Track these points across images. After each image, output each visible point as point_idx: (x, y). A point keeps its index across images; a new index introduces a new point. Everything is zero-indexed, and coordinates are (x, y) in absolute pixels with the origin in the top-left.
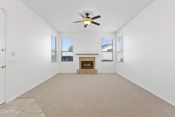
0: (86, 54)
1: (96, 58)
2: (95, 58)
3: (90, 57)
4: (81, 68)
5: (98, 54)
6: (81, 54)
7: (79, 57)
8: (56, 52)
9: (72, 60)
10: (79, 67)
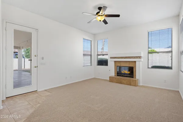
0: (122, 57)
1: (137, 63)
2: (135, 62)
3: (129, 61)
4: (117, 75)
5: (140, 57)
6: (116, 57)
7: (115, 61)
8: (91, 55)
9: (107, 65)
10: (115, 74)
